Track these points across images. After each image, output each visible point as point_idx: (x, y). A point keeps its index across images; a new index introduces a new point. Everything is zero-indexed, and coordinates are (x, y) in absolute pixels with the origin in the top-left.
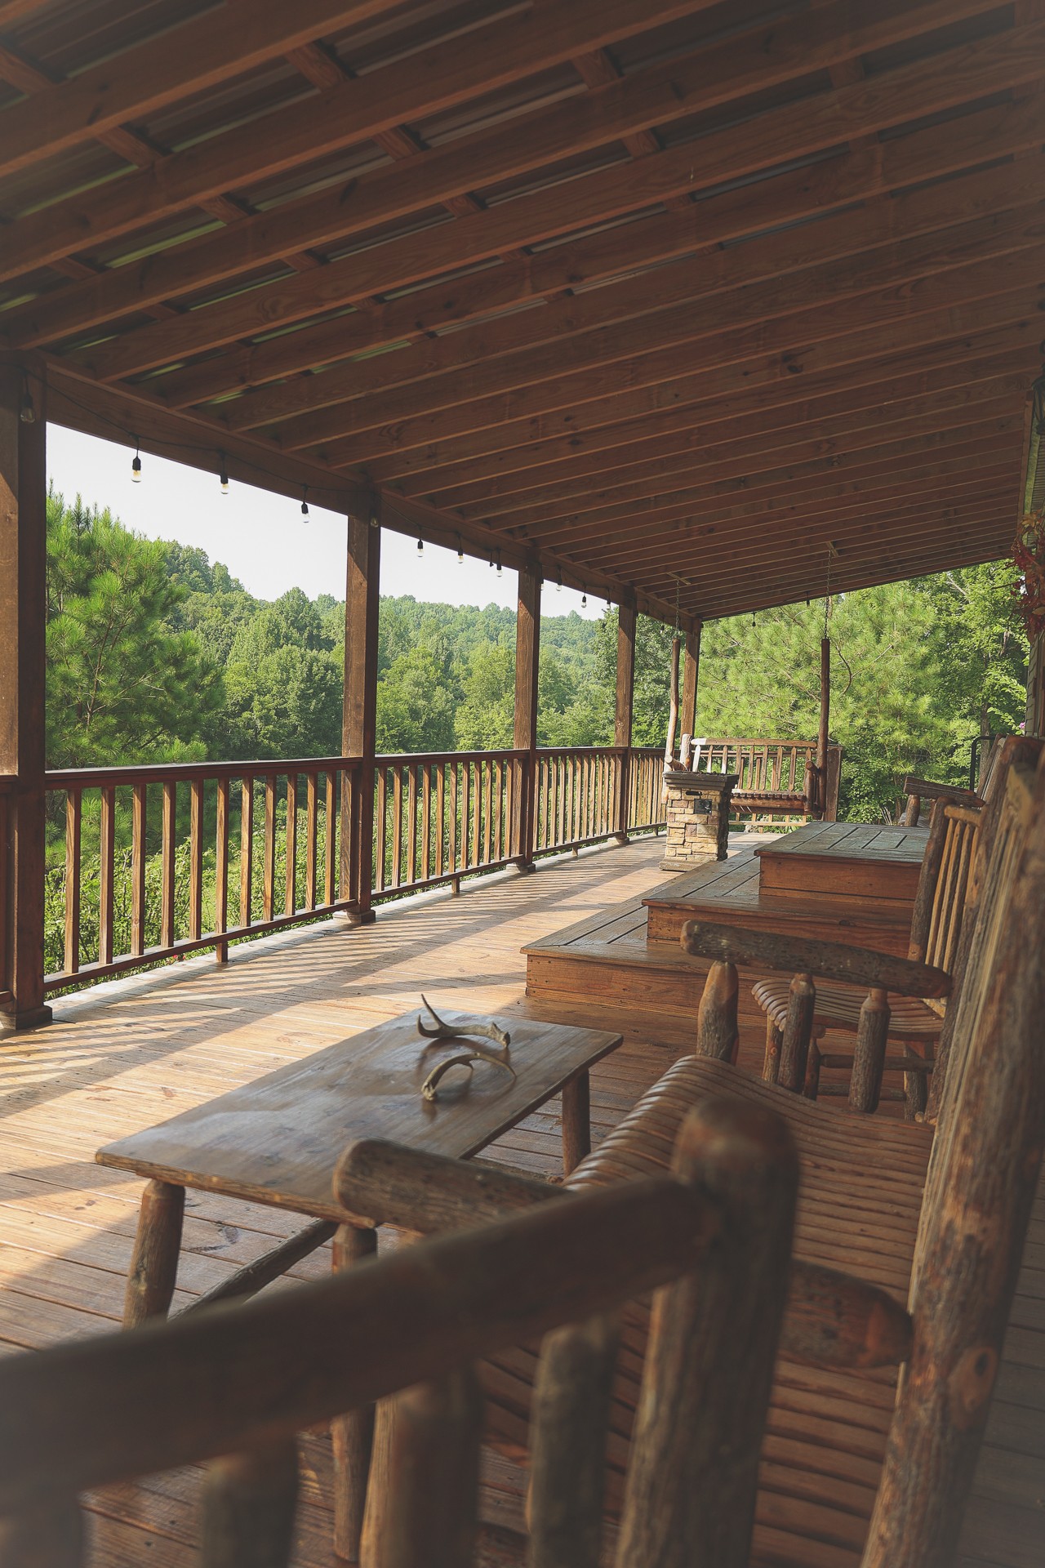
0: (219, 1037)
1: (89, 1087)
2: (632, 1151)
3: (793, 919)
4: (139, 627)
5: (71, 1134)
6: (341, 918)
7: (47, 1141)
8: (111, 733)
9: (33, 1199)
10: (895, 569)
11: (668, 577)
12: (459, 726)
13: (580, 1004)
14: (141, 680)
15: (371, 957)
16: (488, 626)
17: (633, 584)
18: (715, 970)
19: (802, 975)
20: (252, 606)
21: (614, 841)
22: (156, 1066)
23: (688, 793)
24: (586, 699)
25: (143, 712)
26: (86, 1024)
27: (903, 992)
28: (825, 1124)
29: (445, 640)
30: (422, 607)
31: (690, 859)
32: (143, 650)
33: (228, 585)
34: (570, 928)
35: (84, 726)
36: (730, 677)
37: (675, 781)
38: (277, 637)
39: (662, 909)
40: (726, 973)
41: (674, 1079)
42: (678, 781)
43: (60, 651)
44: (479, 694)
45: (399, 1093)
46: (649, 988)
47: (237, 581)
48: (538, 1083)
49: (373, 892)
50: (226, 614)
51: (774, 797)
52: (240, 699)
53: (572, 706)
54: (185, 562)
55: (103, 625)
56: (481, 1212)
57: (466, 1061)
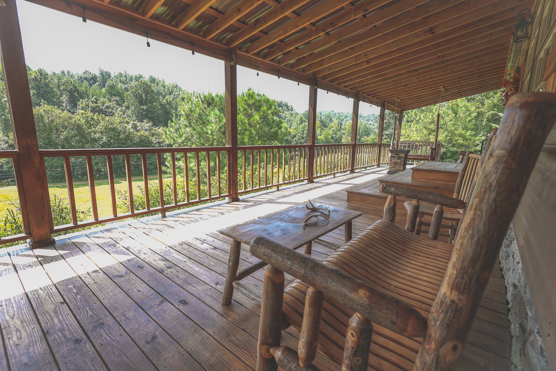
3: (420, 185)
6: (306, 182)
10: (462, 94)
11: (394, 99)
12: (343, 139)
17: (385, 102)
18: (390, 197)
19: (416, 200)
20: (297, 114)
21: (376, 166)
23: (396, 154)
24: (374, 133)
27: (450, 206)
28: (420, 242)
29: (340, 121)
30: (336, 113)
31: (395, 170)
33: (292, 109)
36: (412, 127)
38: (302, 121)
40: (393, 198)
41: (375, 226)
42: (393, 152)
45: (297, 223)
46: (378, 202)
47: (294, 109)
48: (335, 224)
49: (314, 176)
50: (292, 116)
52: (294, 135)
54: (283, 105)
56: (285, 262)
57: (316, 216)
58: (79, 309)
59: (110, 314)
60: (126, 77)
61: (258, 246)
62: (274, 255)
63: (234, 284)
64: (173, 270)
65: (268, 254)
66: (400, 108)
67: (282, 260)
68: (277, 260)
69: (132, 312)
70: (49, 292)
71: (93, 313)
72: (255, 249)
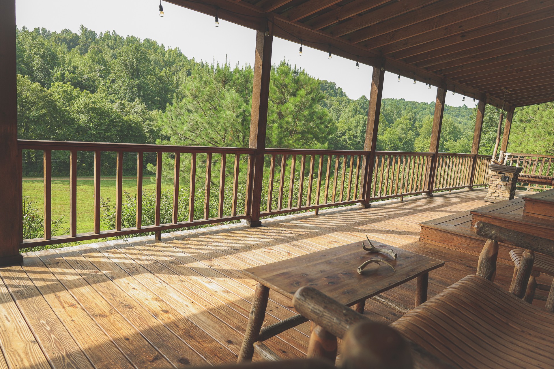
0: (309, 239)
1: (266, 248)
2: (436, 308)
3: (537, 226)
4: (311, 106)
5: (257, 262)
6: (359, 205)
7: (250, 262)
8: (299, 140)
9: (241, 280)
11: (501, 90)
12: (416, 144)
13: (440, 246)
14: (309, 124)
15: (366, 219)
16: (431, 110)
17: (486, 92)
18: (488, 243)
19: (529, 250)
20: (349, 101)
21: (467, 189)
22: (287, 245)
23: (499, 173)
24: (466, 137)
25: (309, 134)
26: (271, 228)
28: (531, 314)
29: (414, 114)
30: (407, 102)
31: (497, 198)
32: (312, 115)
33: (342, 94)
34: (440, 218)
35: (291, 137)
36: (527, 131)
37: (494, 168)
38: (356, 112)
39: (478, 216)
40: (493, 245)
41: (463, 283)
42: (495, 168)
43: (286, 114)
44: (425, 134)
46: (469, 245)
47: (345, 93)
48: (403, 275)
49: (371, 198)
50: (340, 104)
51: (538, 178)
52: (342, 131)
53: (460, 139)
54: (329, 87)
55: (299, 106)
56: (342, 326)
57: (377, 262)
58: (53, 353)
59: (90, 365)
60: (115, 39)
61: (305, 299)
62: (327, 314)
63: (256, 345)
64: (170, 315)
65: (318, 312)
66: (510, 103)
67: (338, 322)
68: (331, 321)
69: (119, 366)
70: (18, 326)
71: (71, 360)
72: (301, 303)
